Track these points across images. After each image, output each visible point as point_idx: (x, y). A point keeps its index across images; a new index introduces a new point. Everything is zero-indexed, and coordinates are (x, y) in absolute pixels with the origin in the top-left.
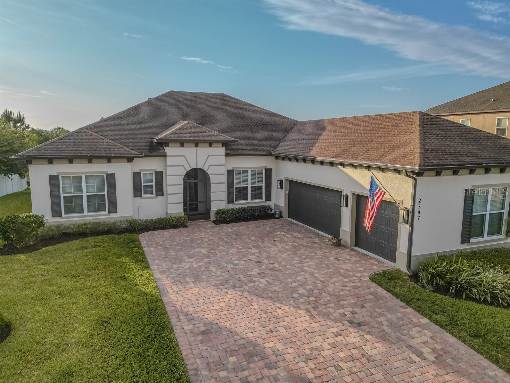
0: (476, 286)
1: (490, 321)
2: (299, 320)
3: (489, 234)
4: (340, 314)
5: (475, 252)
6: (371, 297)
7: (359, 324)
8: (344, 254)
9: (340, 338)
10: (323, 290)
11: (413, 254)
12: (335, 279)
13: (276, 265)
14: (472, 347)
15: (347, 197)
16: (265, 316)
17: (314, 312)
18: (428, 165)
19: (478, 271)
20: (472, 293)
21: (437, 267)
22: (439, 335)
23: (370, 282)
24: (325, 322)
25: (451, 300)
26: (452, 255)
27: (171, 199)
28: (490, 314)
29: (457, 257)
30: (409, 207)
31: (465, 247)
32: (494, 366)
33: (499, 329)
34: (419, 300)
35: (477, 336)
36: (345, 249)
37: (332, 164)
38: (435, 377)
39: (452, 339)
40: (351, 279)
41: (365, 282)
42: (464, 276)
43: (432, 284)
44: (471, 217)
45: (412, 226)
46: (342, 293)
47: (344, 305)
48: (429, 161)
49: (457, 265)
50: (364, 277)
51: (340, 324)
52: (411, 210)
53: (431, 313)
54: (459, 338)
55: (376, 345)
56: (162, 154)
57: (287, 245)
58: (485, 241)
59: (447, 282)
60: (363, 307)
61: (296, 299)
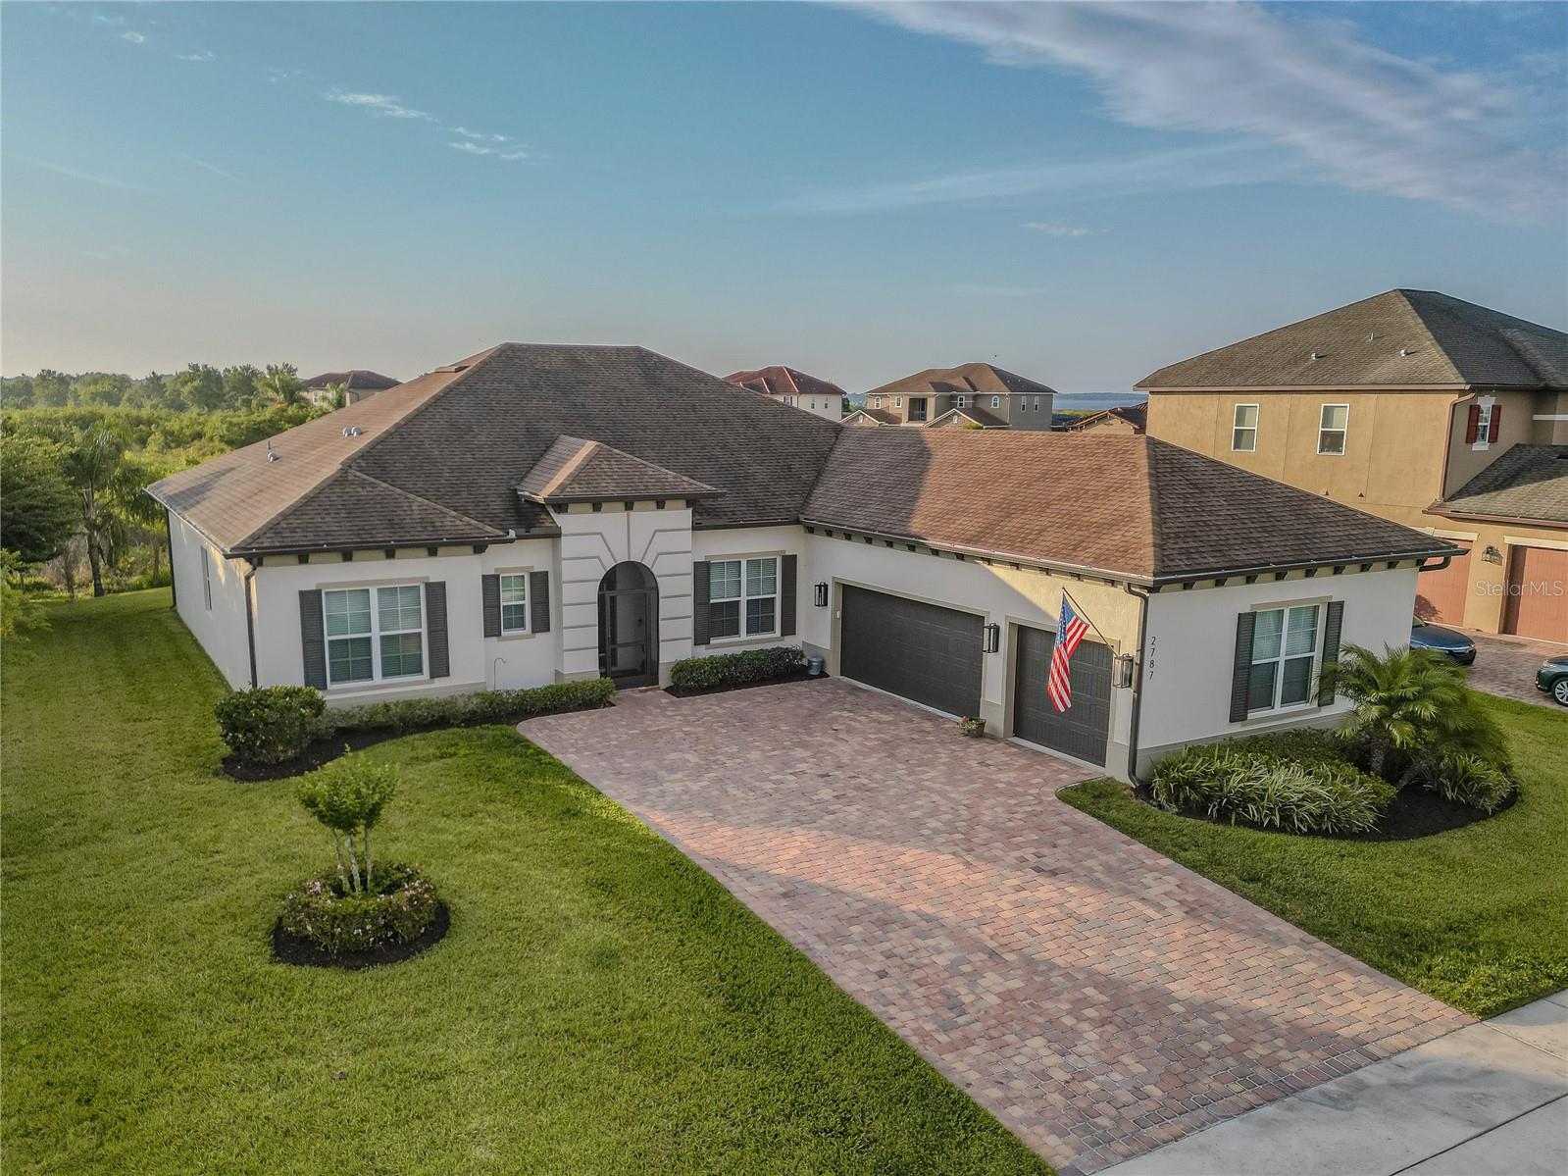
0: (1254, 800)
1: (1277, 855)
2: (945, 870)
3: (1284, 701)
4: (1016, 858)
5: (1256, 737)
6: (1066, 828)
7: (1054, 873)
8: (996, 753)
9: (1024, 894)
10: (974, 820)
11: (1139, 748)
12: (992, 801)
13: (865, 781)
14: (1245, 896)
15: (997, 629)
16: (882, 866)
17: (969, 858)
18: (1170, 573)
19: (1260, 772)
20: (1248, 812)
21: (1186, 769)
22: (1190, 882)
23: (1060, 804)
24: (994, 872)
25: (1211, 826)
26: (1213, 746)
27: (570, 638)
28: (1278, 846)
29: (1222, 748)
30: (1133, 652)
31: (1237, 728)
32: (1278, 920)
33: (1289, 868)
34: (1154, 828)
35: (1253, 879)
36: (992, 741)
37: (961, 557)
38: (1186, 937)
39: (1211, 887)
40: (1022, 799)
41: (1050, 803)
42: (1234, 782)
43: (1177, 801)
44: (1250, 667)
45: (1139, 690)
46: (1010, 824)
47: (1021, 844)
48: (1170, 564)
49: (1221, 763)
50: (1047, 794)
51: (1020, 873)
52: (1137, 660)
53: (1176, 849)
54: (1224, 884)
55: (1089, 900)
56: (549, 531)
57: (866, 739)
58: (1278, 715)
59: (1204, 796)
60: (1055, 846)
61: (928, 838)
